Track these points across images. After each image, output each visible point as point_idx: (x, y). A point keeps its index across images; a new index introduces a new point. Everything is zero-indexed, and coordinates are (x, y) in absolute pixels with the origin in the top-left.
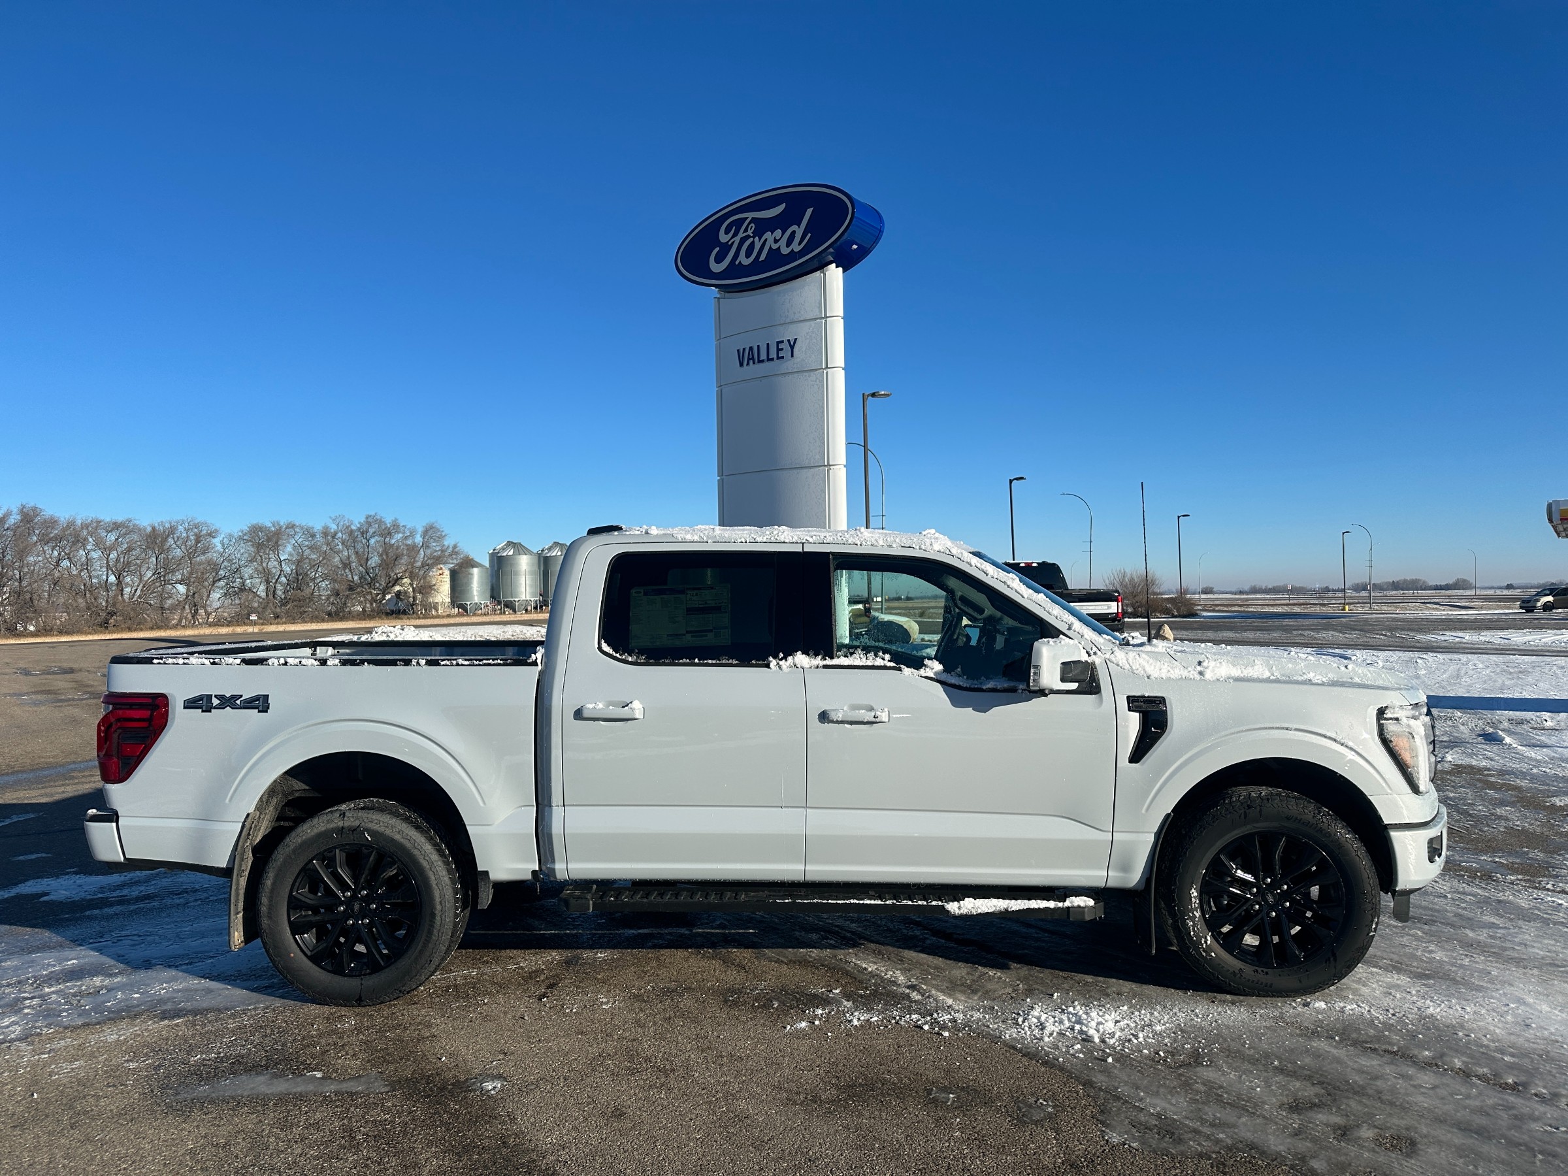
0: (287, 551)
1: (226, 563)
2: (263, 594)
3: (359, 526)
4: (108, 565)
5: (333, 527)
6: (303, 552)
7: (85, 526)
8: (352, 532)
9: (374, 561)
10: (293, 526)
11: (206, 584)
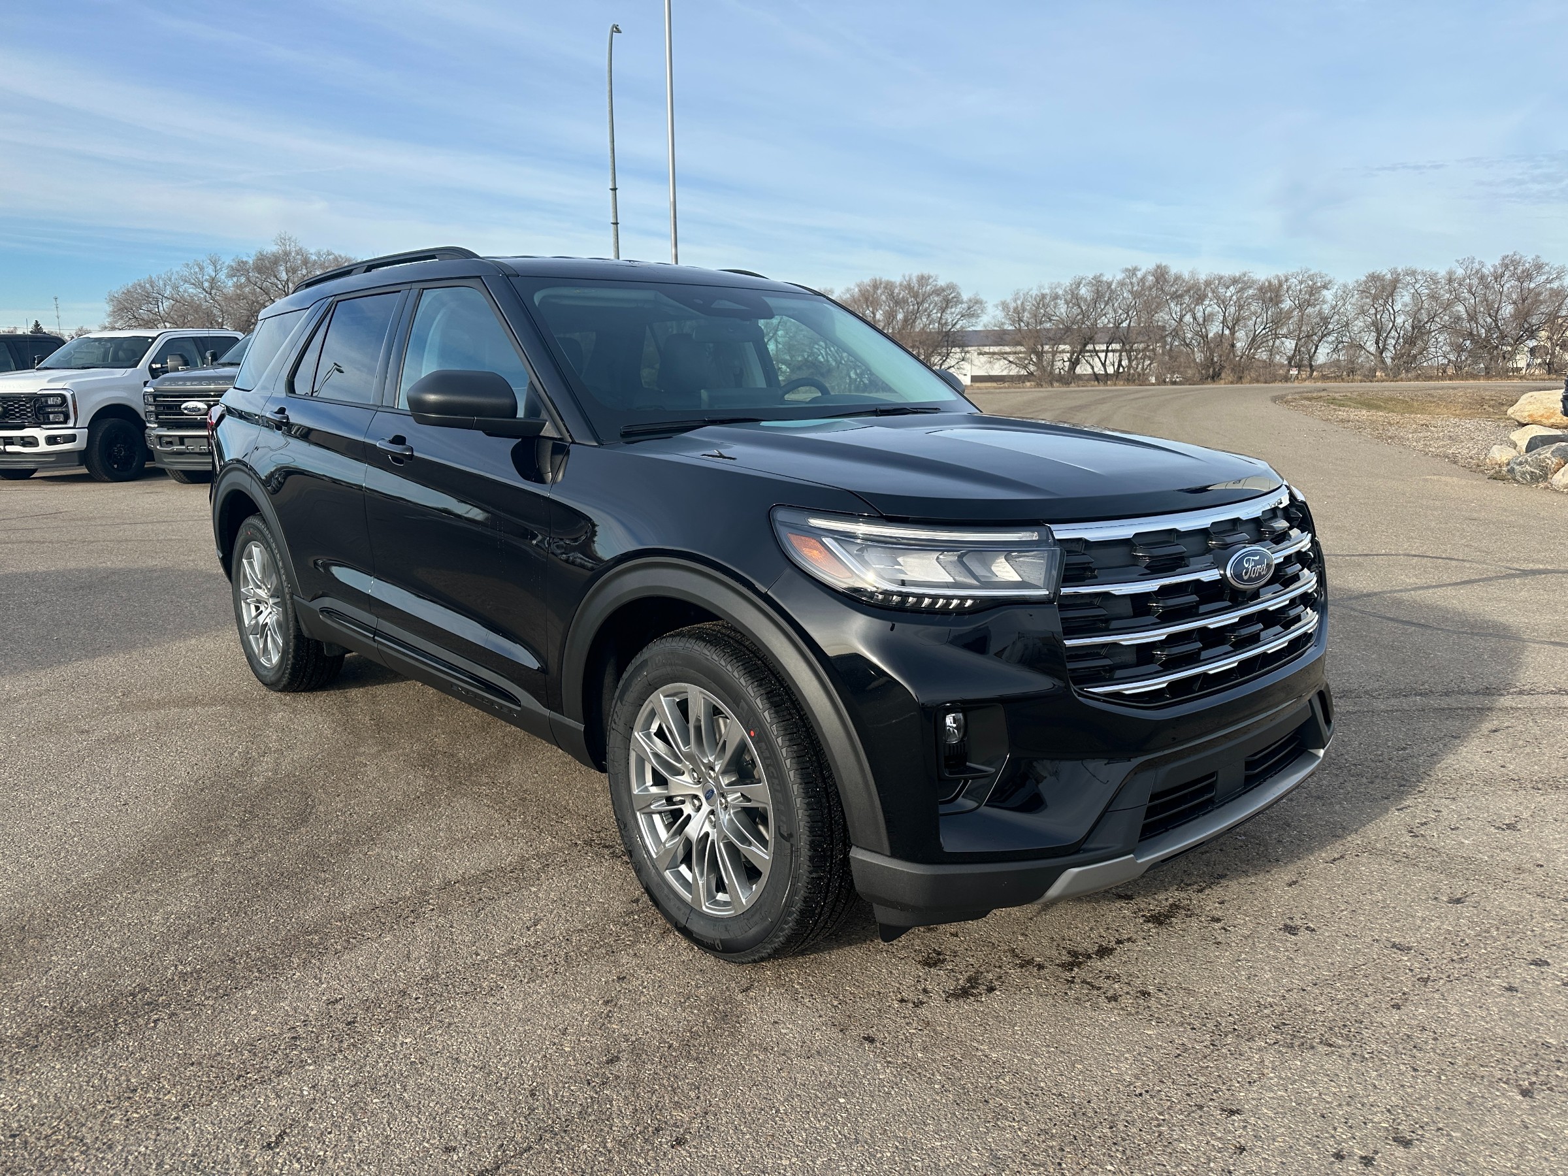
0: (1403, 299)
1: (1336, 317)
2: (1373, 349)
3: (1492, 270)
4: (1224, 322)
5: (1460, 272)
6: (1422, 302)
7: (1208, 283)
8: (1482, 278)
9: (1507, 310)
10: (1413, 273)
11: (1316, 338)
